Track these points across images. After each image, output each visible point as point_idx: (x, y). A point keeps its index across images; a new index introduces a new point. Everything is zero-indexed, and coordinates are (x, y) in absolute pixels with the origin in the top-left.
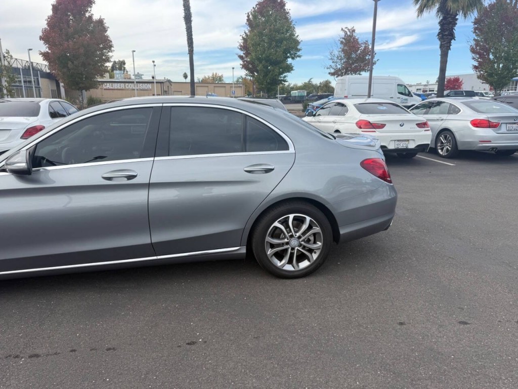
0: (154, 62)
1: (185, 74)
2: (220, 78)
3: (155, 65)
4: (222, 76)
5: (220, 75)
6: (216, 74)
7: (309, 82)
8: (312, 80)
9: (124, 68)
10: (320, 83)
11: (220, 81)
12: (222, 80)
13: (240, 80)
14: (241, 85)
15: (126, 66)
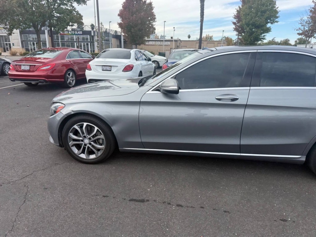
0: (174, 28)
1: (189, 35)
2: (211, 38)
3: (175, 30)
4: (212, 36)
5: (211, 35)
6: (208, 35)
7: (273, 40)
8: (275, 39)
9: (155, 32)
10: (281, 41)
11: (211, 39)
12: (212, 39)
13: (224, 39)
14: (225, 42)
15: (156, 31)
